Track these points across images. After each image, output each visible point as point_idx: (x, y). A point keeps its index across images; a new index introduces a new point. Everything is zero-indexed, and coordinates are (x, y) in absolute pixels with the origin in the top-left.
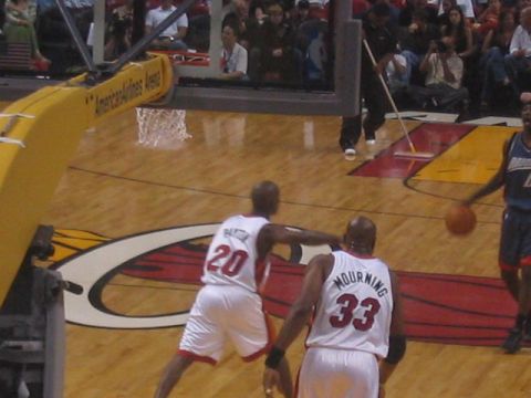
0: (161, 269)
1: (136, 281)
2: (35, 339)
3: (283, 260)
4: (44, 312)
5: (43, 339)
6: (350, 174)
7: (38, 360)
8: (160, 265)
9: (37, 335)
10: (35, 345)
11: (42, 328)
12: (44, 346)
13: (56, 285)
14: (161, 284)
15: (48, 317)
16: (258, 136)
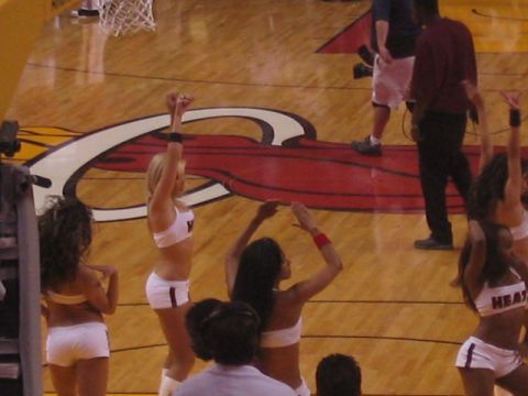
0: (133, 160)
1: (109, 174)
2: (7, 236)
3: (256, 142)
4: (15, 208)
5: (15, 235)
6: (317, 52)
7: (11, 257)
8: (133, 156)
9: (9, 231)
10: (8, 242)
11: (14, 224)
12: (17, 242)
13: (24, 180)
14: (135, 175)
15: (19, 213)
16: (223, 21)
